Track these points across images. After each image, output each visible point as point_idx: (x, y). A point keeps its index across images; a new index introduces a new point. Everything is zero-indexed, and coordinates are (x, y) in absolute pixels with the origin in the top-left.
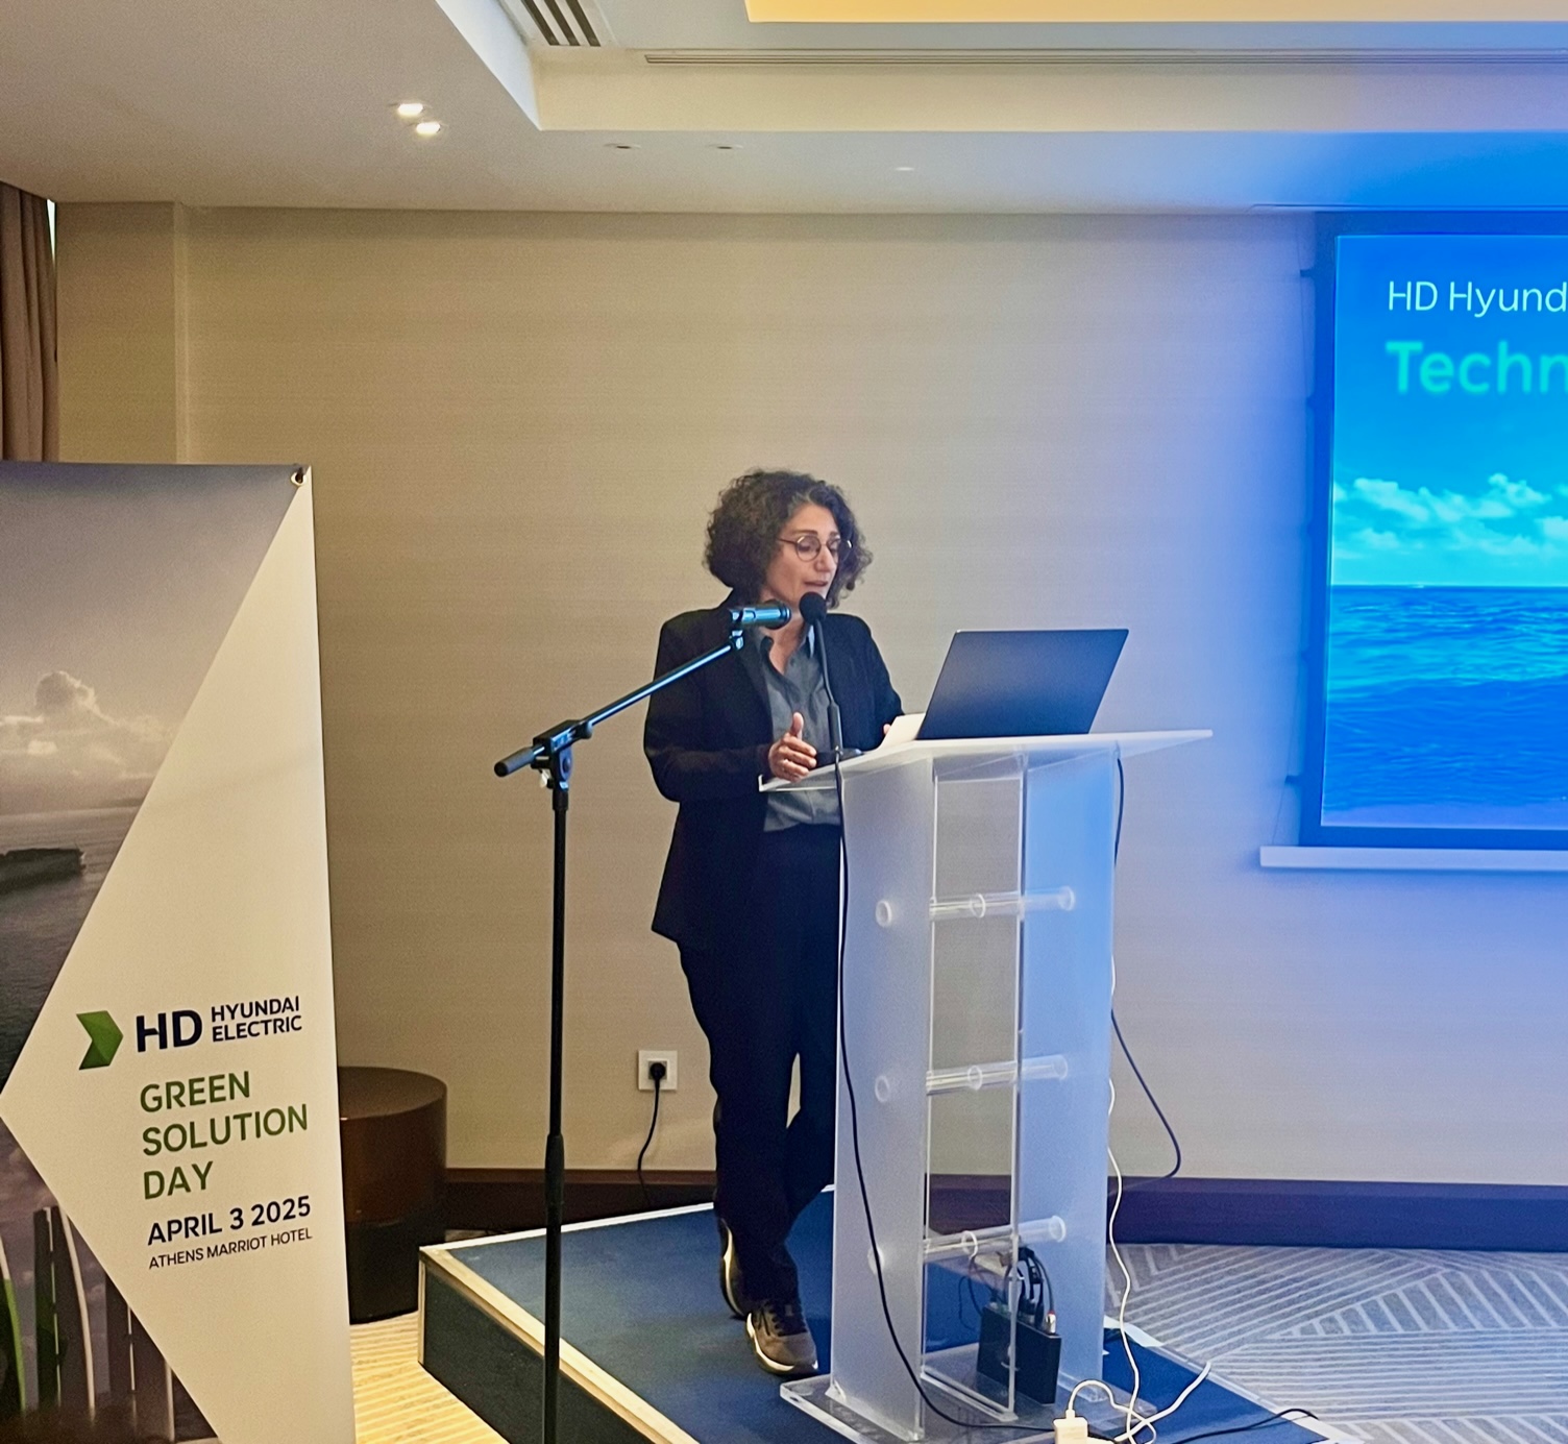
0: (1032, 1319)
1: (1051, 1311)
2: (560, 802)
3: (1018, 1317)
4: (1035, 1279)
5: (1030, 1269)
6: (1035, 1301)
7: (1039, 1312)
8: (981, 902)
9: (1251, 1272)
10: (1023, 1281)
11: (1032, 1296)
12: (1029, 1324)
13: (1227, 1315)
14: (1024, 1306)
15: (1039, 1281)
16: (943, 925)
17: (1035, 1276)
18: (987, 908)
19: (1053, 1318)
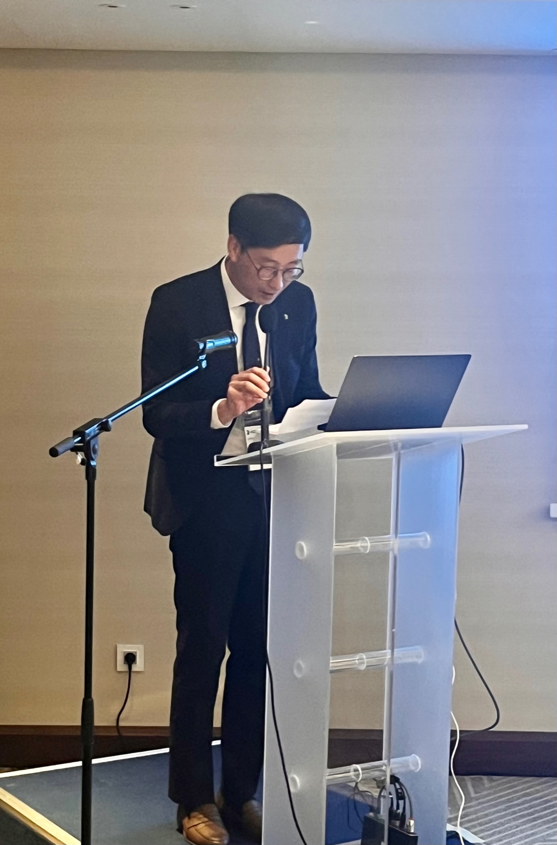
0: (398, 823)
1: (411, 818)
2: (91, 474)
3: (390, 822)
4: (401, 796)
5: (397, 790)
6: (400, 811)
7: (403, 818)
8: (367, 542)
9: (539, 795)
10: (392, 798)
11: (398, 808)
12: (396, 827)
13: (524, 823)
14: (392, 815)
15: (403, 798)
16: (340, 558)
17: (400, 795)
18: (371, 546)
19: (412, 822)
